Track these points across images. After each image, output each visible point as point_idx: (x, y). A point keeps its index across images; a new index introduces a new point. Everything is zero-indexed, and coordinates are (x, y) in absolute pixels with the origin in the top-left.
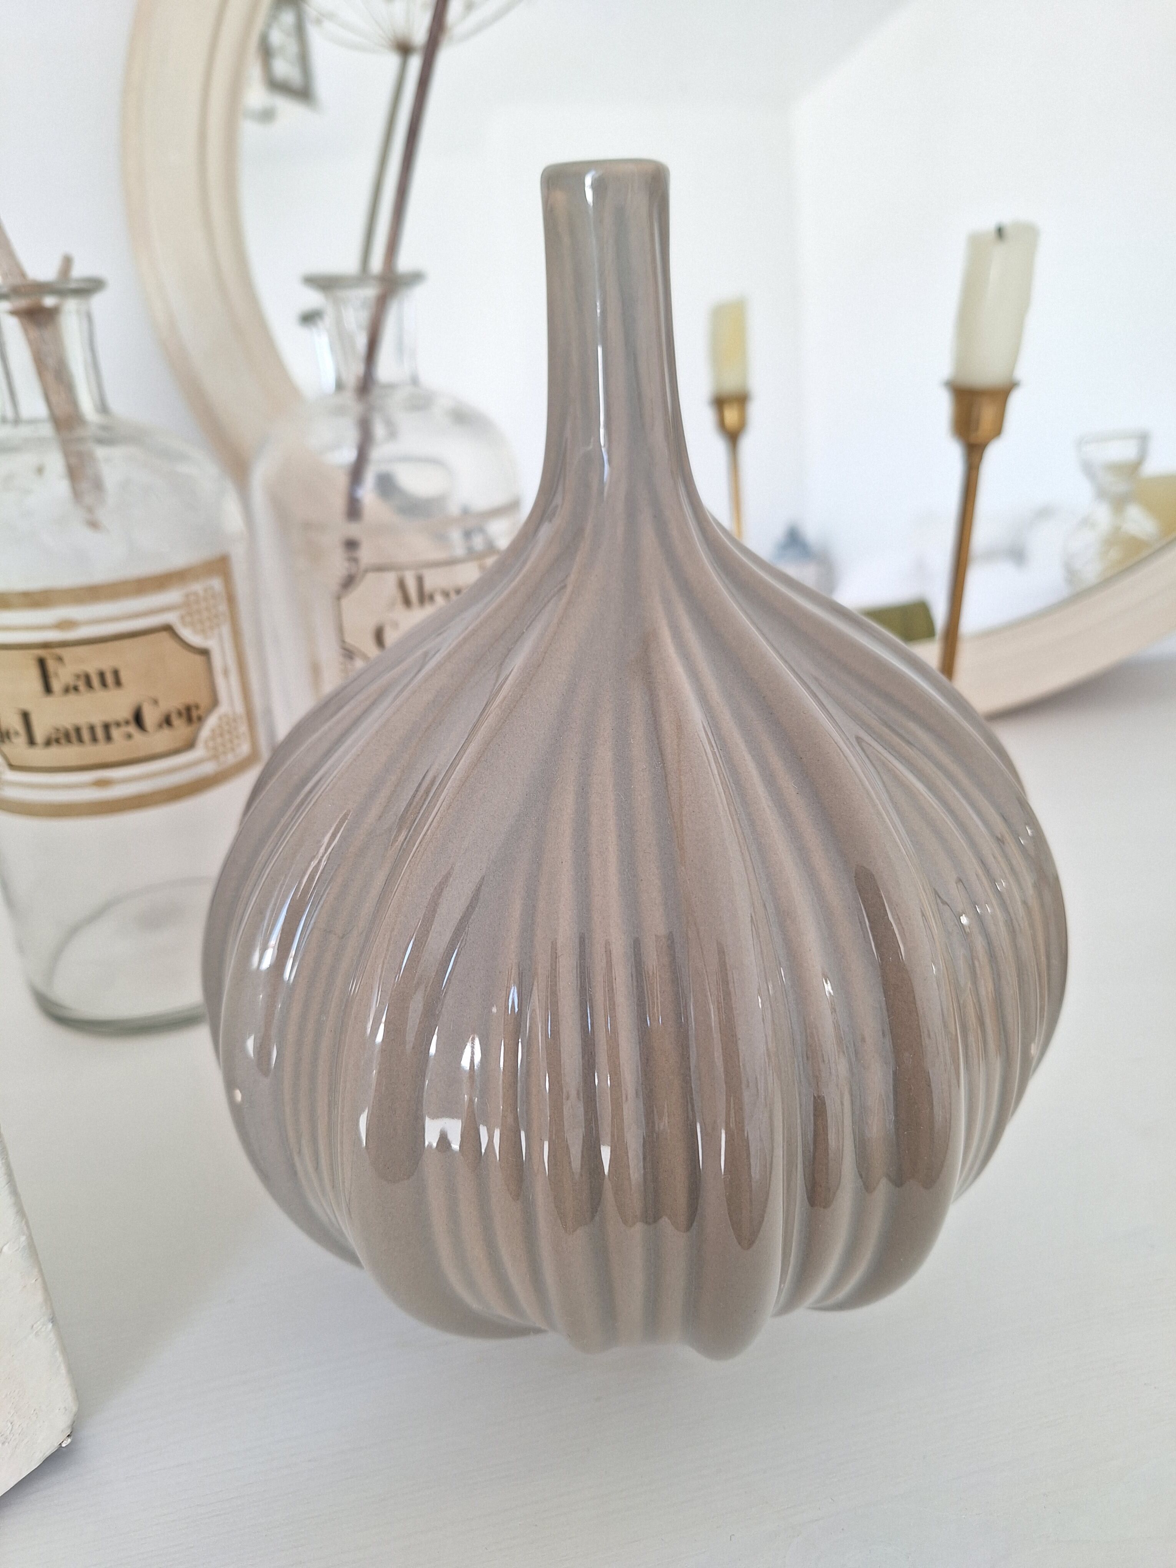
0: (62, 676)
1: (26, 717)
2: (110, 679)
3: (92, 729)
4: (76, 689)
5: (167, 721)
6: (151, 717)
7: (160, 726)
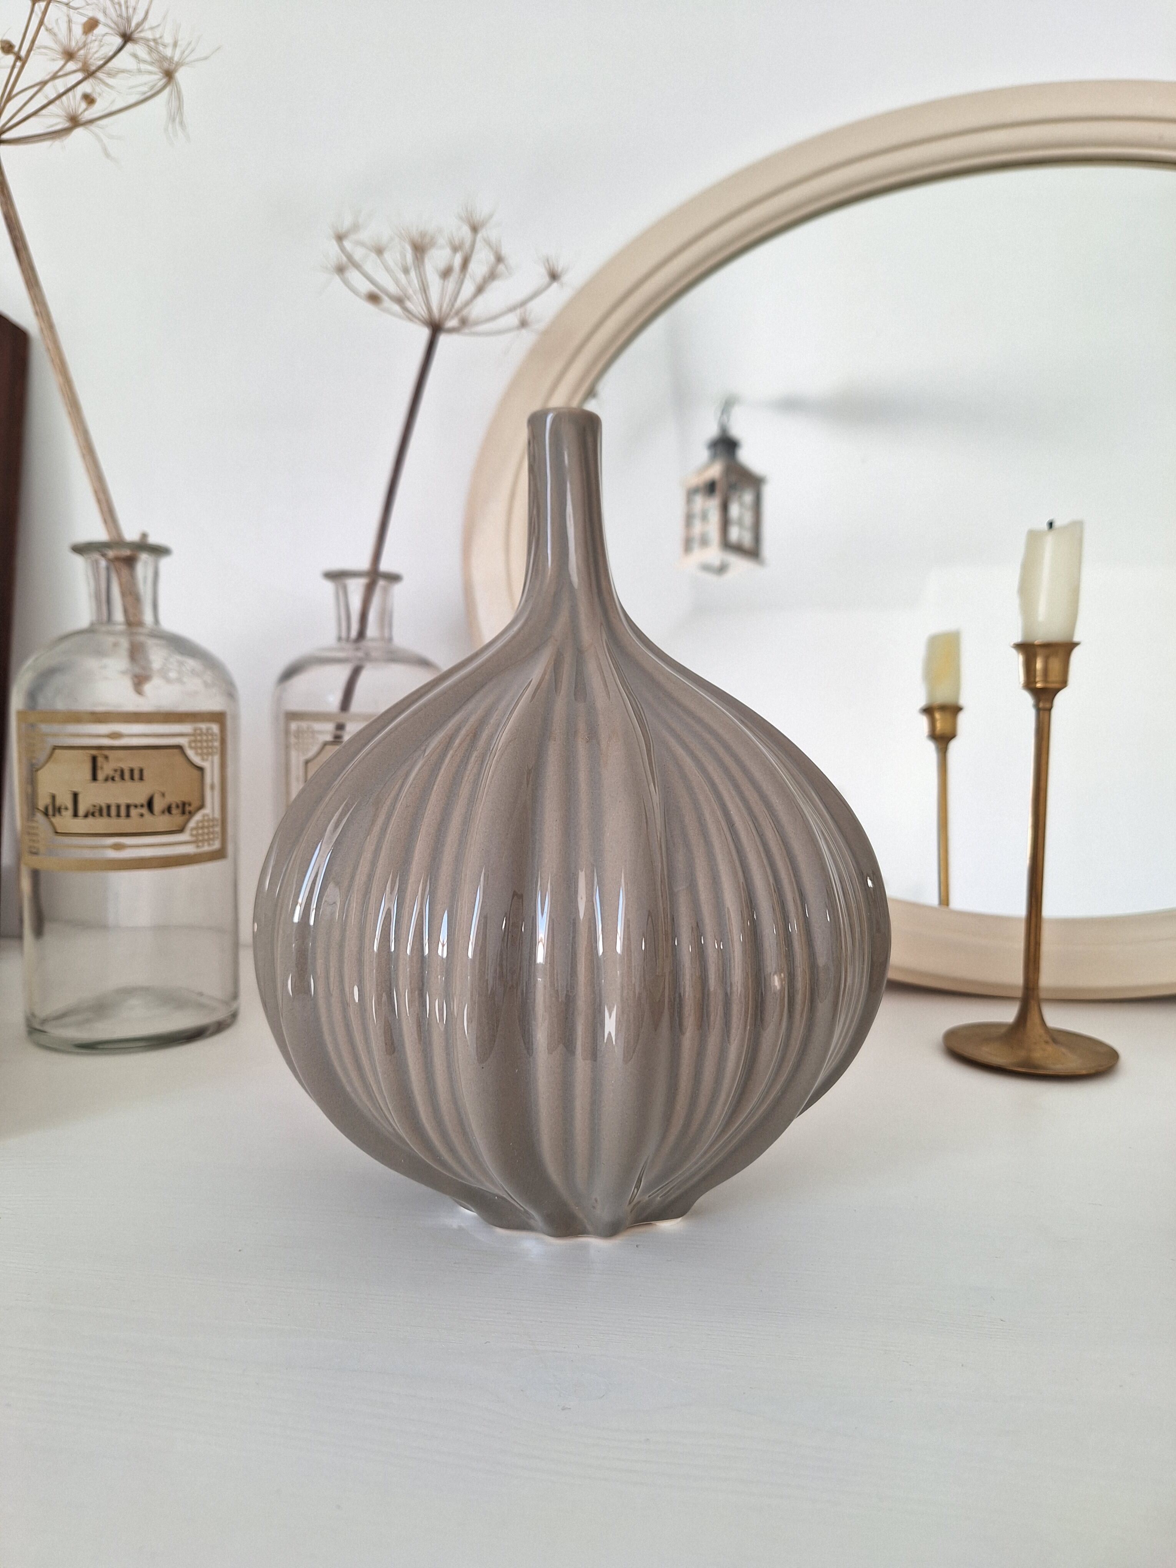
0: (106, 769)
1: (75, 796)
2: (136, 775)
3: (118, 807)
4: (113, 779)
5: (169, 810)
6: (158, 805)
7: (163, 812)
